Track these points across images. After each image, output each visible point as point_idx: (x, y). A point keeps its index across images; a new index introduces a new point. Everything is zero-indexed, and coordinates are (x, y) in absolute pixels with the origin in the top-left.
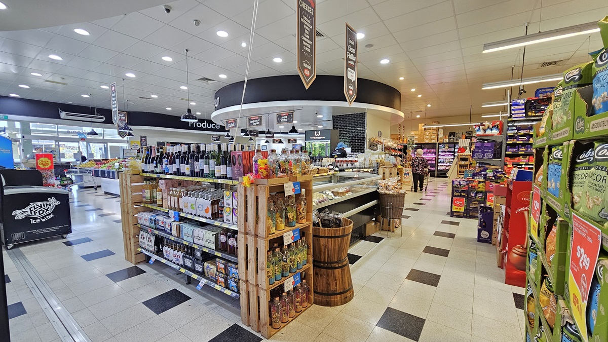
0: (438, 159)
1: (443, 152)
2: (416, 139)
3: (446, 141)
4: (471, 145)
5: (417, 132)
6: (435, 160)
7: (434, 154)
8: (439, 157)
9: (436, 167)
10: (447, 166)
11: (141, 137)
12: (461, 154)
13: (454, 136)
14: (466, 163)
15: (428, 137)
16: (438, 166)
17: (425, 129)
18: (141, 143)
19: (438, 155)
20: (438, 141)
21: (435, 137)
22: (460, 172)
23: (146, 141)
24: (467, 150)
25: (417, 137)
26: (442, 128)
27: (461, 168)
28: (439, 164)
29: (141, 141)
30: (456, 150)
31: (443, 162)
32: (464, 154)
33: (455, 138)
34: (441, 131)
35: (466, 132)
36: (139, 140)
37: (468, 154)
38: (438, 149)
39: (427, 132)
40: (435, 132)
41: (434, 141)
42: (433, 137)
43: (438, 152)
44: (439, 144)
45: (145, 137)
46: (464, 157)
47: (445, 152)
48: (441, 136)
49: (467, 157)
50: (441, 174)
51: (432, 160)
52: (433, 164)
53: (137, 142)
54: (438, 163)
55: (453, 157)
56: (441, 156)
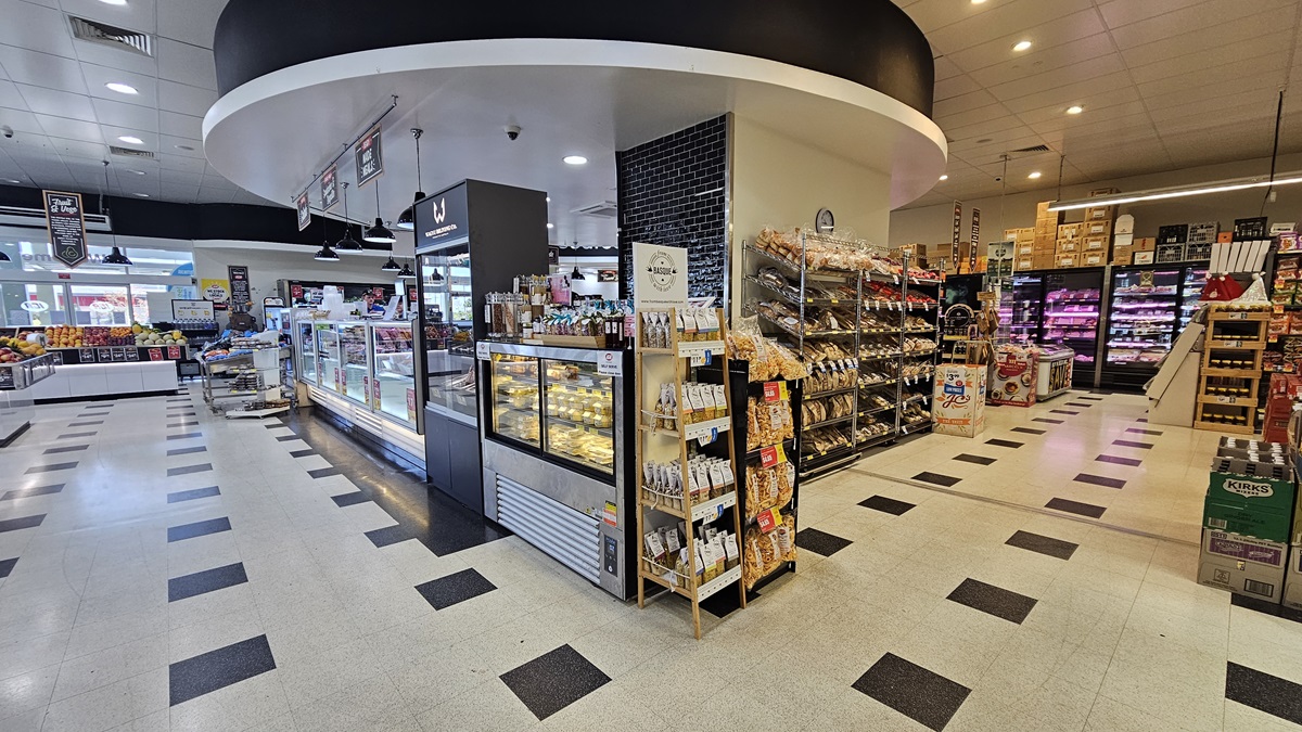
0: (1109, 323)
1: (1127, 299)
2: (1025, 257)
3: (1146, 257)
4: (1276, 266)
5: (1030, 233)
6: (1097, 330)
7: (1091, 308)
8: (1114, 317)
9: (1100, 354)
10: (1142, 350)
11: (232, 269)
12: (1223, 304)
13: (1182, 236)
14: (1247, 345)
15: (1071, 246)
16: (1107, 349)
17: (1062, 218)
18: (232, 286)
19: (1111, 310)
20: (1110, 259)
21: (1097, 244)
22: (1210, 381)
23: (245, 278)
24: (1252, 289)
25: (1028, 250)
26: (1131, 209)
27: (1221, 366)
28: (1110, 344)
29: (233, 279)
30: (1187, 293)
31: (1130, 334)
32: (1236, 303)
33: (1185, 248)
34: (1125, 224)
35: (1238, 222)
36: (227, 278)
37: (1257, 304)
38: (1112, 289)
39: (1068, 231)
40: (1100, 229)
41: (1095, 261)
42: (1092, 245)
43: (1111, 299)
44: (1116, 270)
45: (244, 269)
46: (1237, 317)
47: (1140, 300)
48: (1123, 241)
49: (1252, 317)
50: (1117, 378)
51: (1082, 329)
52: (1087, 341)
53: (220, 281)
54: (1108, 337)
55: (1171, 317)
56: (1122, 312)
